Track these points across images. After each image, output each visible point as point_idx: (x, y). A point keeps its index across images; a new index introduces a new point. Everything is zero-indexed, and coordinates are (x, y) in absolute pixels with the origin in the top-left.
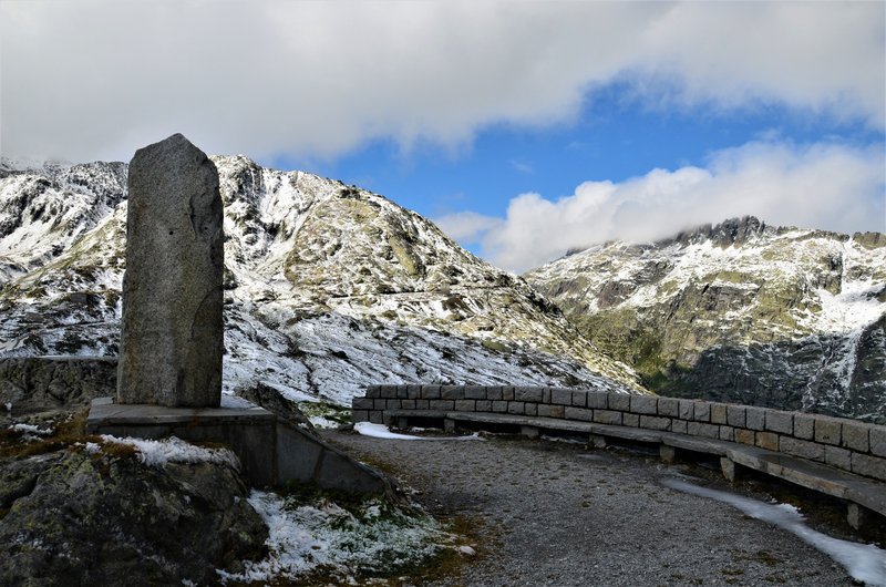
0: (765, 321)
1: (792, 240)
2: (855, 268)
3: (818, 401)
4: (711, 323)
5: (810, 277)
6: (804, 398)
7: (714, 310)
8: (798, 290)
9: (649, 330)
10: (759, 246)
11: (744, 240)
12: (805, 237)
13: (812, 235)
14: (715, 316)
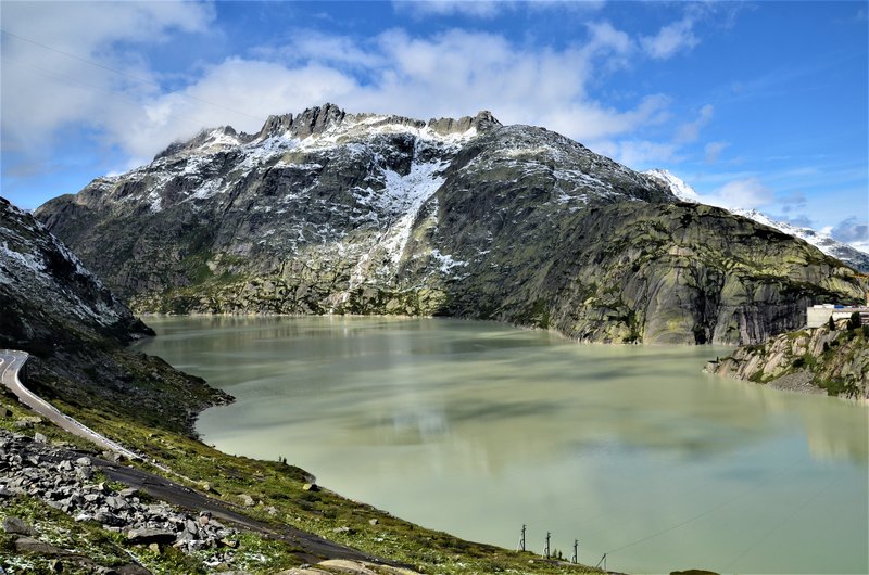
0: (323, 201)
1: (368, 126)
2: (426, 151)
3: (366, 280)
4: (268, 209)
5: (378, 157)
6: (353, 278)
7: (274, 195)
8: (362, 169)
9: (204, 222)
10: (337, 134)
11: (324, 128)
12: (381, 123)
13: (389, 120)
14: (274, 201)
